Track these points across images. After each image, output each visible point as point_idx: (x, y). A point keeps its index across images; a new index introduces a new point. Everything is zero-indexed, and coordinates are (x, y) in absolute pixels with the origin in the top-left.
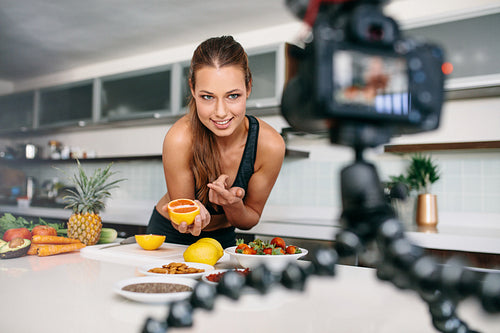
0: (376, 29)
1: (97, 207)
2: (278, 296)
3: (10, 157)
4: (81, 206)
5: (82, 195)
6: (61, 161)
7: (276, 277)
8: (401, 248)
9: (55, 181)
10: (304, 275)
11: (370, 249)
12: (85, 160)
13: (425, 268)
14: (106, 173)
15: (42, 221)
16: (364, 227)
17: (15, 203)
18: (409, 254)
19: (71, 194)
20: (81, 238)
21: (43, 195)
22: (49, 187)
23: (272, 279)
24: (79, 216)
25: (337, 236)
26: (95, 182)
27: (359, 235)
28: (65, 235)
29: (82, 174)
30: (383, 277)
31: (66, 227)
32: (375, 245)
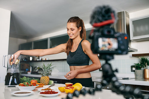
0: (109, 32)
1: (48, 74)
2: (88, 96)
3: (25, 60)
4: (44, 74)
5: (44, 71)
6: (39, 61)
7: (87, 91)
8: (117, 84)
9: (38, 67)
10: (94, 91)
11: (110, 84)
12: (46, 61)
13: (122, 88)
14: (50, 65)
15: (33, 78)
16: (108, 79)
17: (27, 73)
18: (118, 85)
19: (41, 71)
20: (44, 83)
21: (34, 71)
22: (36, 68)
23: (86, 92)
24: (43, 77)
25: (102, 81)
26: (48, 68)
27: (107, 81)
28: (40, 82)
29: (44, 65)
30: (113, 91)
31: (40, 80)
32: (111, 83)
